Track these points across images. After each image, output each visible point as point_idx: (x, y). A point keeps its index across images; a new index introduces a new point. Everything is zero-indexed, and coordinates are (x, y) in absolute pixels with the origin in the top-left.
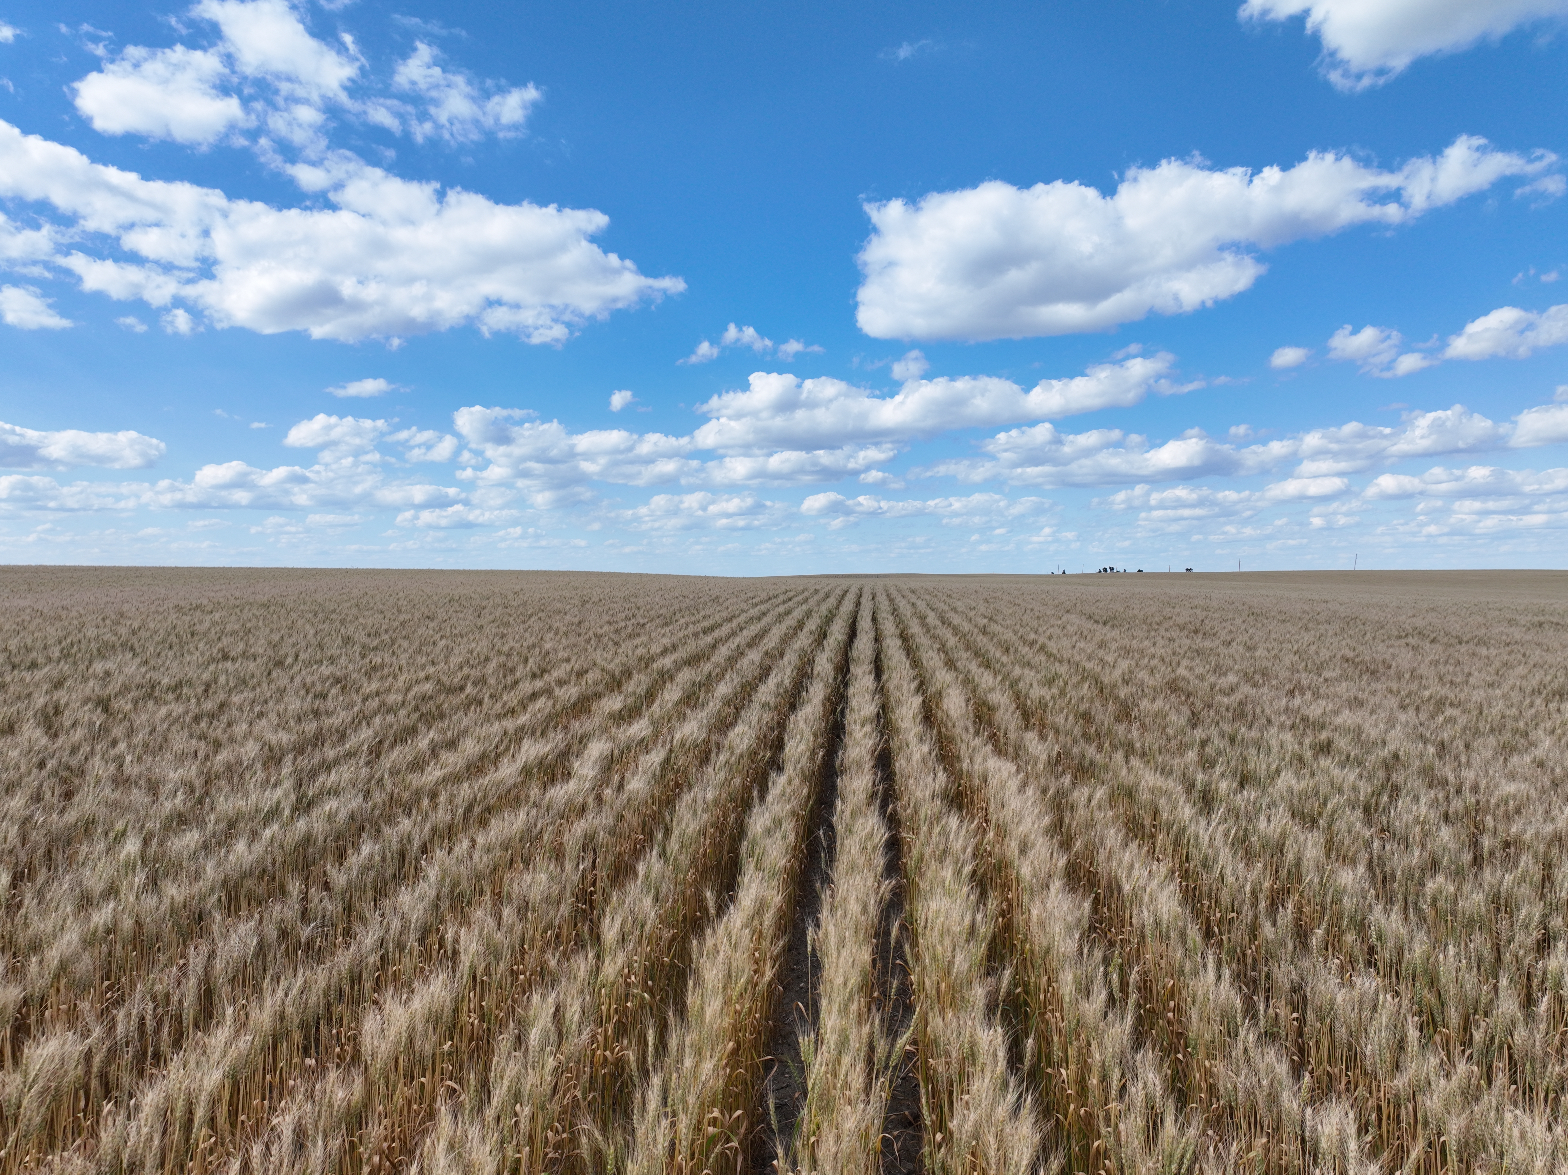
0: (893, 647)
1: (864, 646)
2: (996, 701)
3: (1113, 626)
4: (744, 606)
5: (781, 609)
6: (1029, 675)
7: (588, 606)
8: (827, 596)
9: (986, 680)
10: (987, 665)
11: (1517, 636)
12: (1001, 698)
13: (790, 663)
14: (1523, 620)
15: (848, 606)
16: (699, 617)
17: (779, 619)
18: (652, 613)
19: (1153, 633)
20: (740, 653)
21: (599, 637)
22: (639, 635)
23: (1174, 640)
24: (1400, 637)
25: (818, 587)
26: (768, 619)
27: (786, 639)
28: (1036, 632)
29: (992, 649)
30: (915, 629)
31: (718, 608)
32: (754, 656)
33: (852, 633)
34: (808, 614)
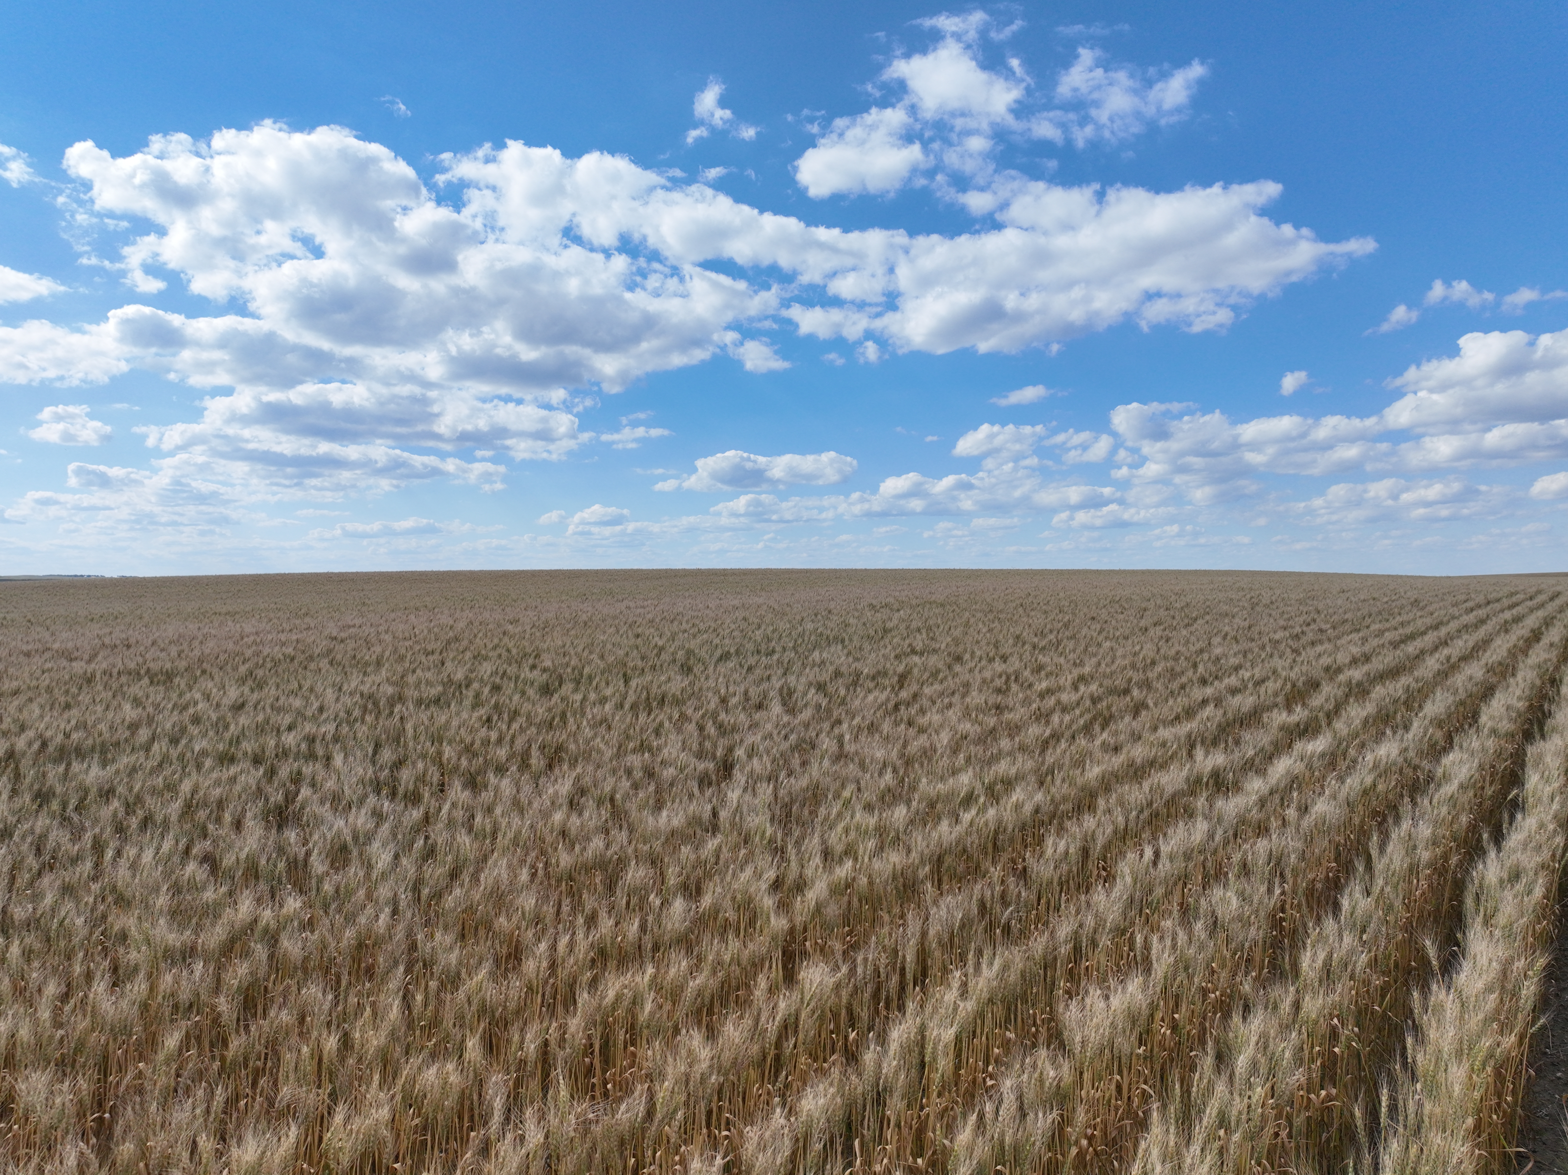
4: (1454, 611)
13: (1524, 681)
16: (1393, 623)
18: (1335, 617)
20: (1452, 666)
21: (1276, 643)
26: (1489, 627)
27: (1517, 653)
31: (1419, 614)
32: (1475, 670)
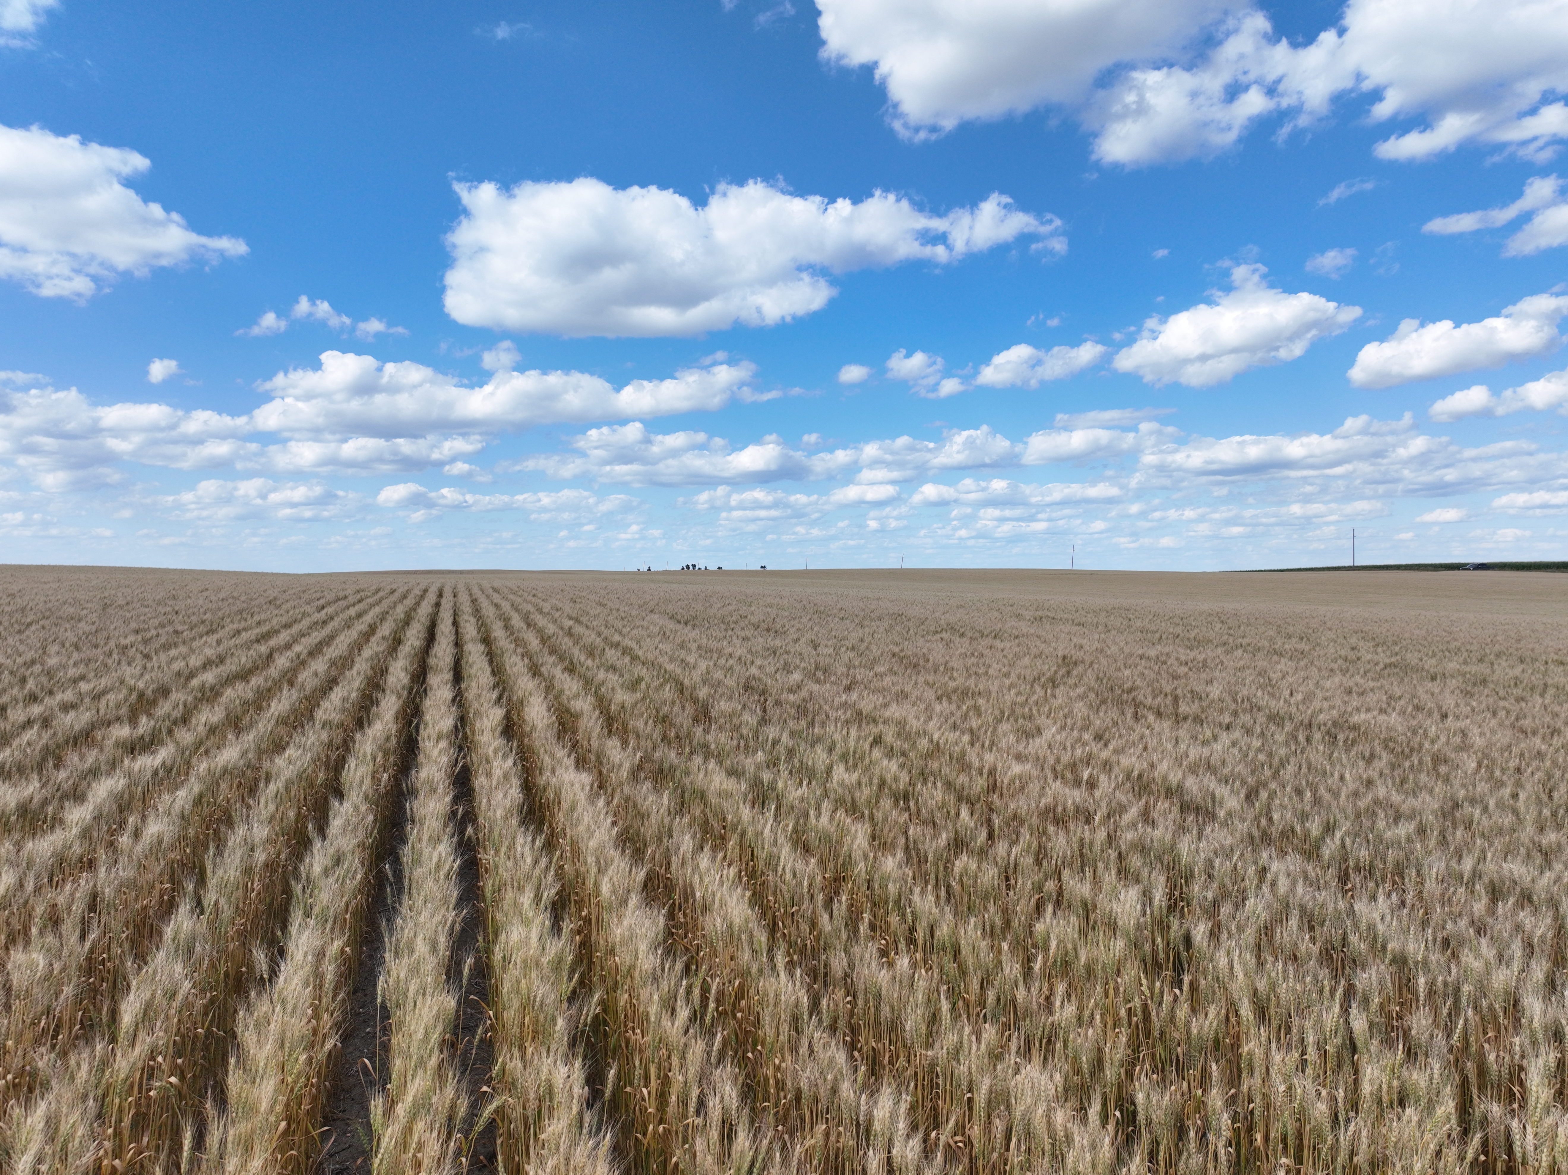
0: (475, 653)
1: (443, 652)
2: (578, 708)
3: (694, 627)
4: (308, 609)
5: (352, 612)
6: (613, 678)
7: (111, 611)
8: (404, 597)
9: (570, 685)
10: (571, 670)
11: (1025, 630)
12: (583, 705)
13: (359, 673)
14: (1028, 615)
15: (425, 609)
16: (251, 622)
17: (348, 625)
18: (193, 618)
19: (730, 633)
20: (301, 663)
21: (125, 649)
22: (176, 645)
23: (749, 639)
24: (937, 632)
25: (394, 586)
26: (335, 624)
27: (358, 646)
28: (620, 633)
29: (576, 652)
30: (498, 632)
31: (276, 612)
32: (319, 665)
33: (431, 637)
34: (383, 617)
